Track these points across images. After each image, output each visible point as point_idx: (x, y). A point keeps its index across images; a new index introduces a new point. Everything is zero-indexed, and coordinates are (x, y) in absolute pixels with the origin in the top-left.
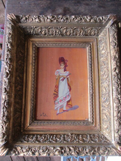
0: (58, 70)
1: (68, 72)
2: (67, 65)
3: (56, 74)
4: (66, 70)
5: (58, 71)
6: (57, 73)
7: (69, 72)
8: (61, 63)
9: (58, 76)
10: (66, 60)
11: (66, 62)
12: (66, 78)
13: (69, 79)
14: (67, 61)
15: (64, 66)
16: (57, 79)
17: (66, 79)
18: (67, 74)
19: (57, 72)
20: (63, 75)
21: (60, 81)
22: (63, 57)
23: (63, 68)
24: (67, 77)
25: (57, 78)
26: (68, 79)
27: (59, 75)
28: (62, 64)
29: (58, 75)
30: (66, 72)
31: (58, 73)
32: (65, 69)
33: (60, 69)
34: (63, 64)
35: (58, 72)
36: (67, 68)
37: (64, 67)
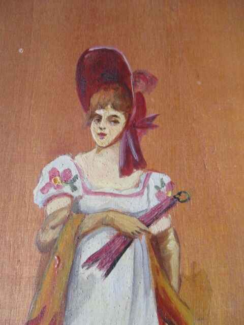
0: (62, 163)
1: (156, 179)
2: (150, 113)
3: (38, 198)
4: (140, 164)
5: (68, 171)
6: (52, 191)
7: (167, 179)
8: (95, 99)
9: (64, 222)
10: (140, 75)
11: (139, 87)
12: (144, 238)
13: (171, 245)
14: (151, 81)
15: (122, 119)
16: (47, 249)
17: (140, 246)
18: (155, 202)
19: (53, 174)
20: (113, 203)
21: (83, 273)
22: (113, 52)
23: (110, 138)
24: (155, 229)
25: (48, 236)
26: (156, 244)
27: (75, 208)
28: (102, 107)
29: (64, 202)
30: (137, 174)
31: (67, 189)
32: (127, 152)
33: (88, 146)
34: (114, 107)
35: (67, 177)
36: (147, 140)
37: (119, 128)
